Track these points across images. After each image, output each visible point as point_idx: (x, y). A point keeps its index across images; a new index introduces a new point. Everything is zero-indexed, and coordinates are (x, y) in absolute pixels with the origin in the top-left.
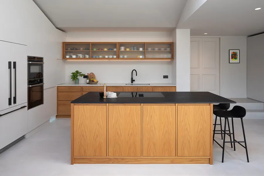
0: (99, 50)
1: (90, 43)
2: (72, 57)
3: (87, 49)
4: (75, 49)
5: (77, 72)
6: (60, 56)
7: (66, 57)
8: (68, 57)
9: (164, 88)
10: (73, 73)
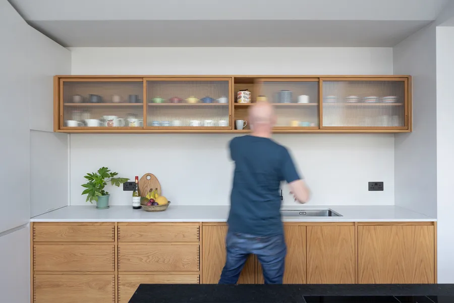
0: (171, 101)
1: (145, 80)
2: (85, 123)
3: (133, 99)
4: (95, 99)
5: (104, 172)
6: (46, 121)
7: (65, 125)
8: (72, 123)
9: (394, 227)
10: (90, 177)
